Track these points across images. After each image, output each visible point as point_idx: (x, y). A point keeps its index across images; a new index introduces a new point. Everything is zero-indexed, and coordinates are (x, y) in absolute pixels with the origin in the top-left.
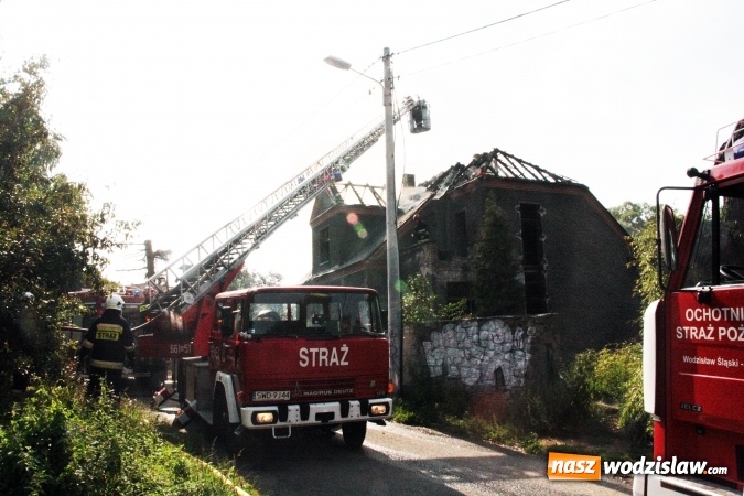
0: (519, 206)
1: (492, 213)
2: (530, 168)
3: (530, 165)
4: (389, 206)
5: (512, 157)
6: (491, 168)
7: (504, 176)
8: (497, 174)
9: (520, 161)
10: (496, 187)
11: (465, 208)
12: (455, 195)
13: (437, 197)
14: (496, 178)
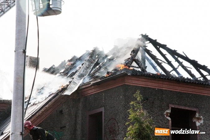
0: (169, 111)
1: (137, 120)
2: (186, 63)
3: (186, 59)
4: (16, 98)
5: (164, 47)
6: (137, 62)
7: (153, 72)
8: (144, 70)
9: (173, 53)
10: (142, 86)
11: (102, 109)
12: (92, 92)
13: (68, 93)
14: (144, 75)
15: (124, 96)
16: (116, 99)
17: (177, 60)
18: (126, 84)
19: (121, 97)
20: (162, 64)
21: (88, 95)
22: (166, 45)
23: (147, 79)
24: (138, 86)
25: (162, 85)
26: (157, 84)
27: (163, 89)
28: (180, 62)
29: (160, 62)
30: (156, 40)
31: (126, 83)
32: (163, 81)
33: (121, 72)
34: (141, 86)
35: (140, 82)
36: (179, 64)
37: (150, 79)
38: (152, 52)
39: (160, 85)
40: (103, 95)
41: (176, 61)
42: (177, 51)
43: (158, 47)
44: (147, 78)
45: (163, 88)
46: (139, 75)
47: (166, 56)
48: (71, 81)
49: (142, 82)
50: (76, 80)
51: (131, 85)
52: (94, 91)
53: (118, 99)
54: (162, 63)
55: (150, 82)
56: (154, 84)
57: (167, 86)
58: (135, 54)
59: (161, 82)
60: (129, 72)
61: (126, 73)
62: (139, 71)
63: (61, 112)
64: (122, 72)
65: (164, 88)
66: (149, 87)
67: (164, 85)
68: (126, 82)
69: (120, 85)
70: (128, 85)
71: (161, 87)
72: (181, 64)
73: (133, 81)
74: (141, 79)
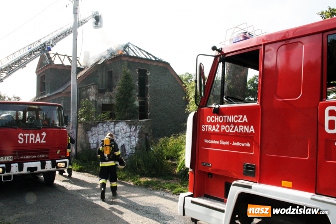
0: (138, 70)
1: (125, 72)
2: (144, 53)
5: (136, 47)
8: (128, 54)
11: (113, 69)
12: (108, 63)
13: (99, 63)
14: (128, 56)
16: (118, 65)
17: (141, 52)
20: (135, 53)
31: (121, 58)
35: (126, 58)
51: (123, 60)
55: (130, 59)
59: (135, 59)
63: (97, 71)
64: (120, 55)
69: (119, 60)
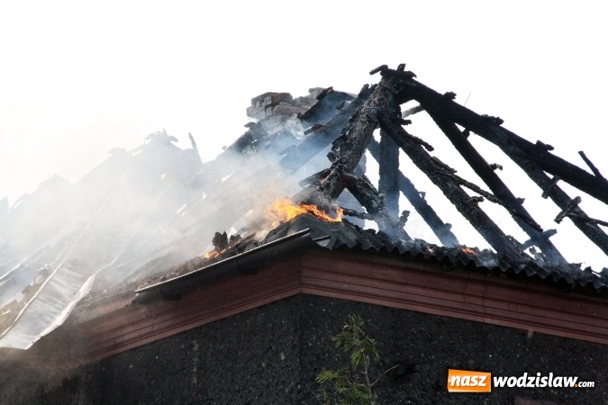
3: (597, 186)
6: (360, 190)
10: (387, 304)
12: (140, 335)
13: (18, 339)
14: (394, 251)
15: (297, 349)
16: (259, 365)
17: (551, 192)
18: (307, 291)
19: (283, 357)
20: (480, 204)
21: (120, 350)
22: (499, 121)
23: (407, 269)
24: (366, 304)
25: (479, 301)
26: (459, 298)
27: (488, 321)
28: (568, 197)
29: (471, 193)
30: (451, 96)
31: (309, 286)
32: (485, 283)
33: (285, 233)
34: (378, 302)
35: (376, 283)
36: (560, 210)
37: (424, 273)
38: (431, 149)
39: (472, 300)
40: (196, 348)
41: (545, 196)
42: (552, 148)
43: (462, 129)
44: (411, 265)
45: (485, 315)
46: (371, 252)
47: (497, 171)
48: (37, 286)
49: (382, 285)
50: (60, 280)
51: (331, 299)
52: (150, 329)
53: (269, 366)
54: (481, 200)
55: (424, 287)
56: (440, 295)
57: (504, 306)
58: (349, 152)
59: (479, 289)
60: (321, 233)
61: (309, 238)
62: (371, 231)
64: (292, 233)
65: (492, 316)
66: (421, 309)
67: (492, 304)
68: (305, 281)
69: (278, 297)
70: (317, 296)
71: (475, 313)
72: (570, 209)
73: (341, 278)
74: (379, 272)
